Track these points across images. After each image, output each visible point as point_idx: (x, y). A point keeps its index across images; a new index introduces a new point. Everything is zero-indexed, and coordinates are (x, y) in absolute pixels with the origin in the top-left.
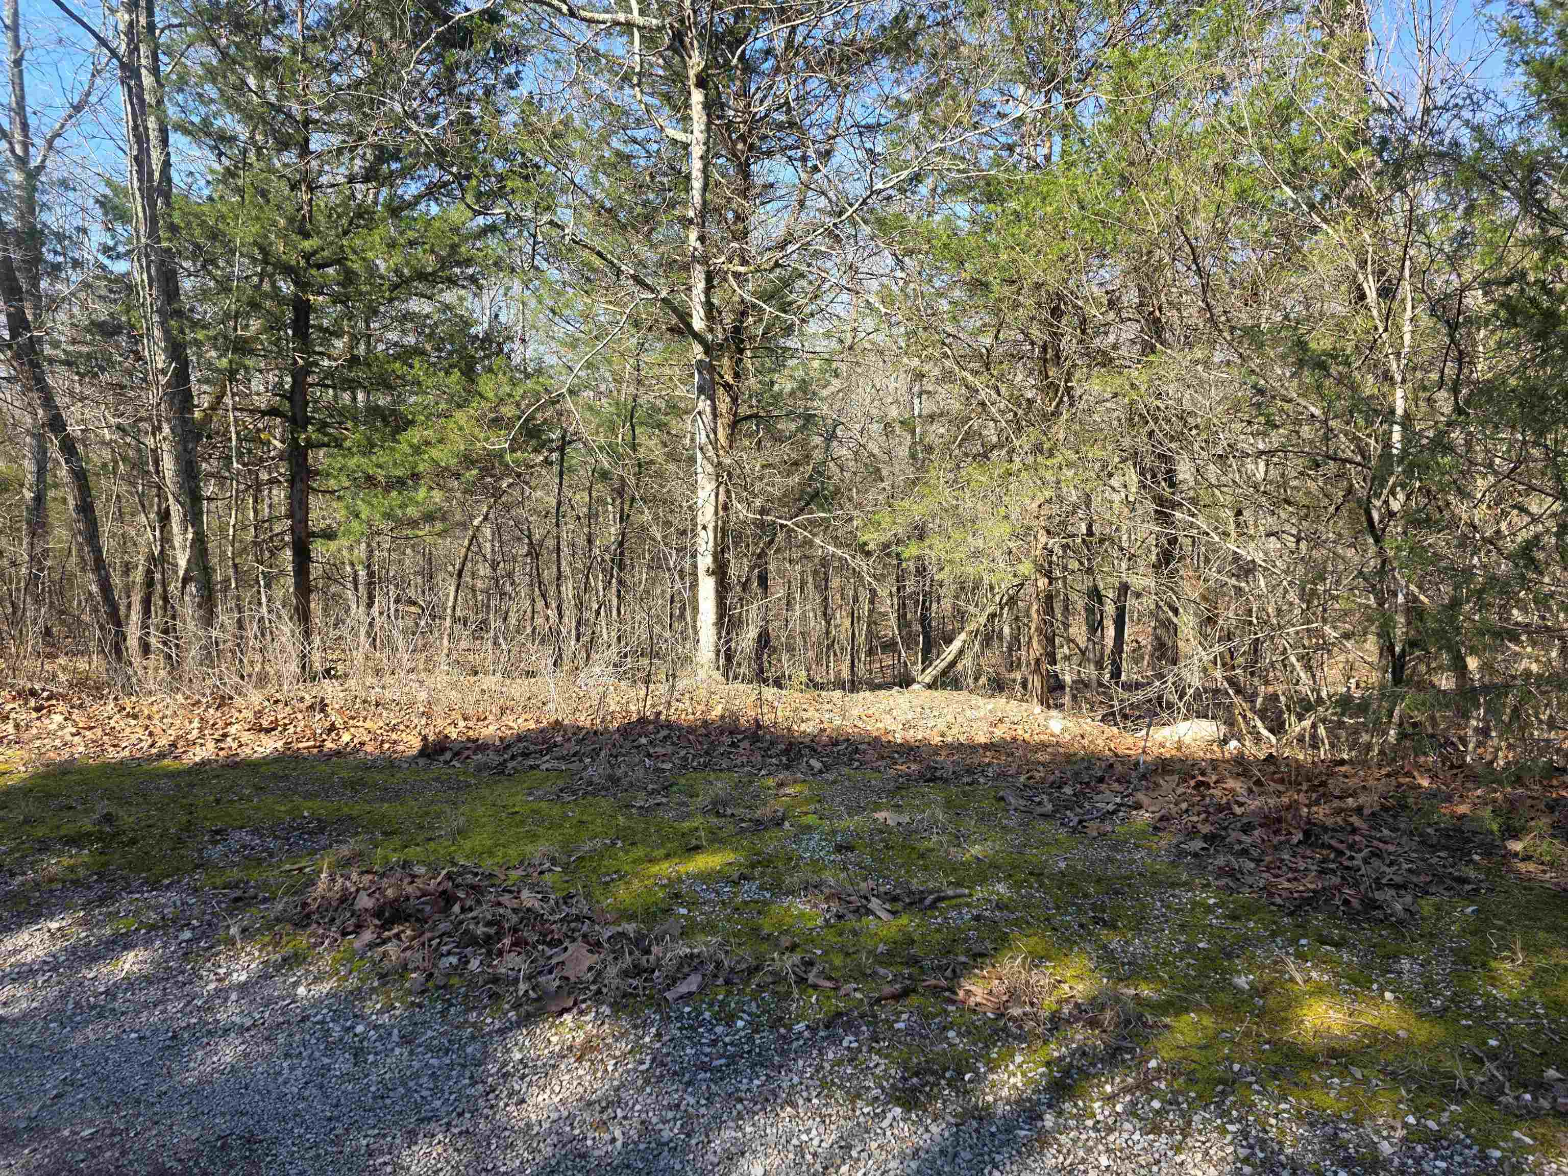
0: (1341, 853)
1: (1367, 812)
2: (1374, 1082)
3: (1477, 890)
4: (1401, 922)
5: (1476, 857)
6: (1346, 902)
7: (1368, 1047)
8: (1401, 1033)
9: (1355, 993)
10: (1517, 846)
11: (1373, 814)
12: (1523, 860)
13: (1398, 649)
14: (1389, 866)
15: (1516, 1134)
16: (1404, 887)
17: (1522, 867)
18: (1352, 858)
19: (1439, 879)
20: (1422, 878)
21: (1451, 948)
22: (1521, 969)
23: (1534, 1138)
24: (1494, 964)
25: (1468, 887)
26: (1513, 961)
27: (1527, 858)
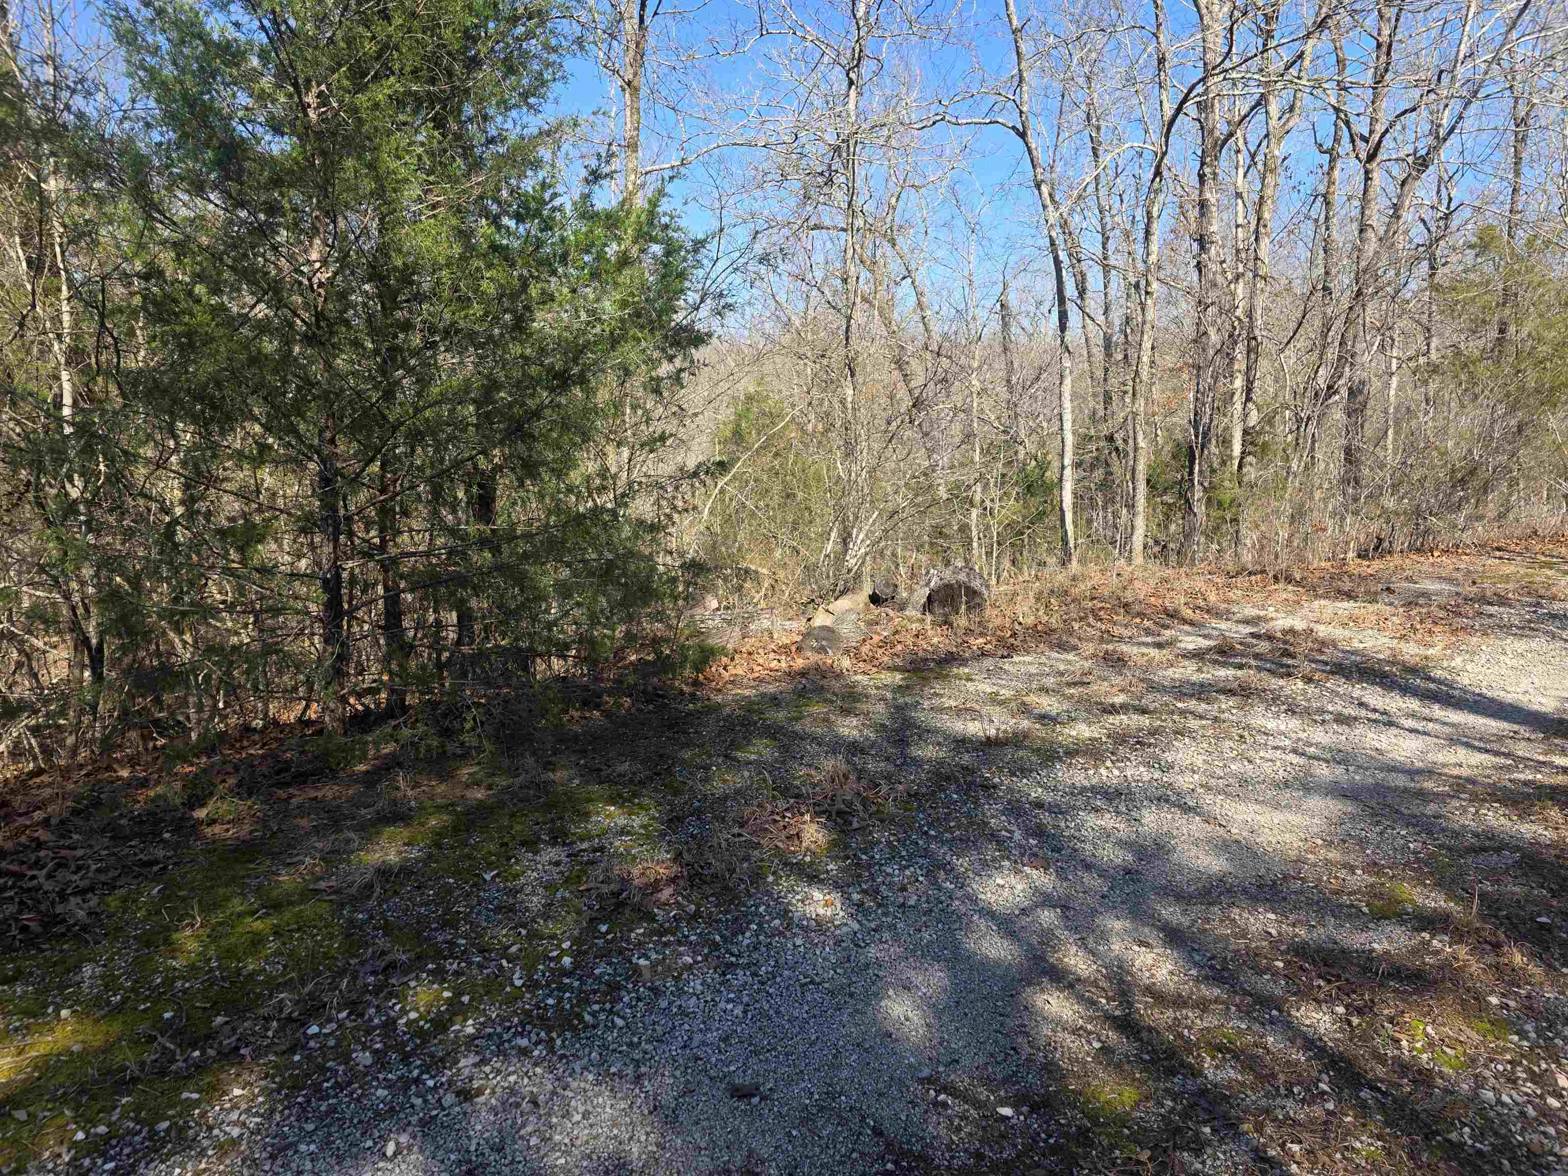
0: (20, 876)
1: (53, 821)
2: (41, 1115)
3: (165, 868)
4: (84, 929)
5: (167, 835)
6: (24, 929)
7: (39, 1079)
8: (75, 1048)
9: (27, 1027)
10: (201, 814)
11: (62, 822)
12: (209, 825)
13: (94, 641)
14: (75, 873)
15: (185, 1095)
16: (91, 889)
17: (208, 831)
18: (33, 877)
19: (126, 870)
20: (111, 875)
21: (135, 938)
22: (201, 932)
23: (199, 1092)
24: (175, 936)
25: (156, 868)
26: (193, 925)
27: (212, 822)
